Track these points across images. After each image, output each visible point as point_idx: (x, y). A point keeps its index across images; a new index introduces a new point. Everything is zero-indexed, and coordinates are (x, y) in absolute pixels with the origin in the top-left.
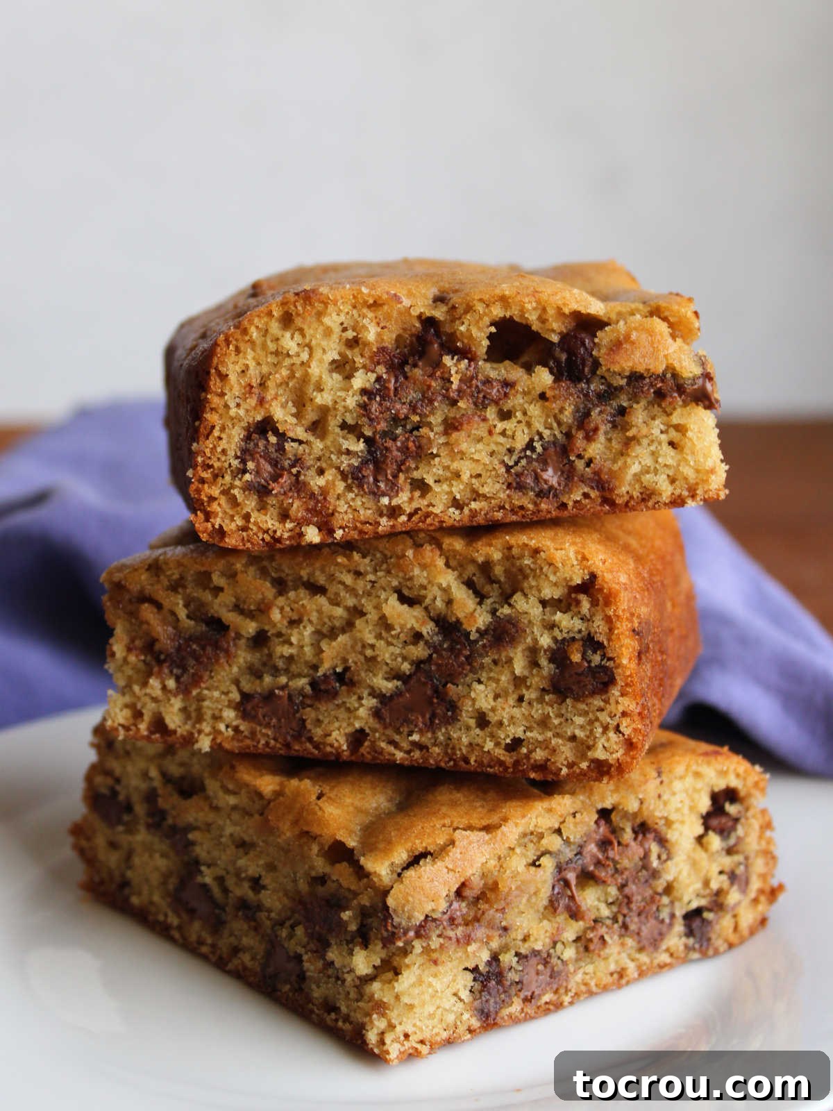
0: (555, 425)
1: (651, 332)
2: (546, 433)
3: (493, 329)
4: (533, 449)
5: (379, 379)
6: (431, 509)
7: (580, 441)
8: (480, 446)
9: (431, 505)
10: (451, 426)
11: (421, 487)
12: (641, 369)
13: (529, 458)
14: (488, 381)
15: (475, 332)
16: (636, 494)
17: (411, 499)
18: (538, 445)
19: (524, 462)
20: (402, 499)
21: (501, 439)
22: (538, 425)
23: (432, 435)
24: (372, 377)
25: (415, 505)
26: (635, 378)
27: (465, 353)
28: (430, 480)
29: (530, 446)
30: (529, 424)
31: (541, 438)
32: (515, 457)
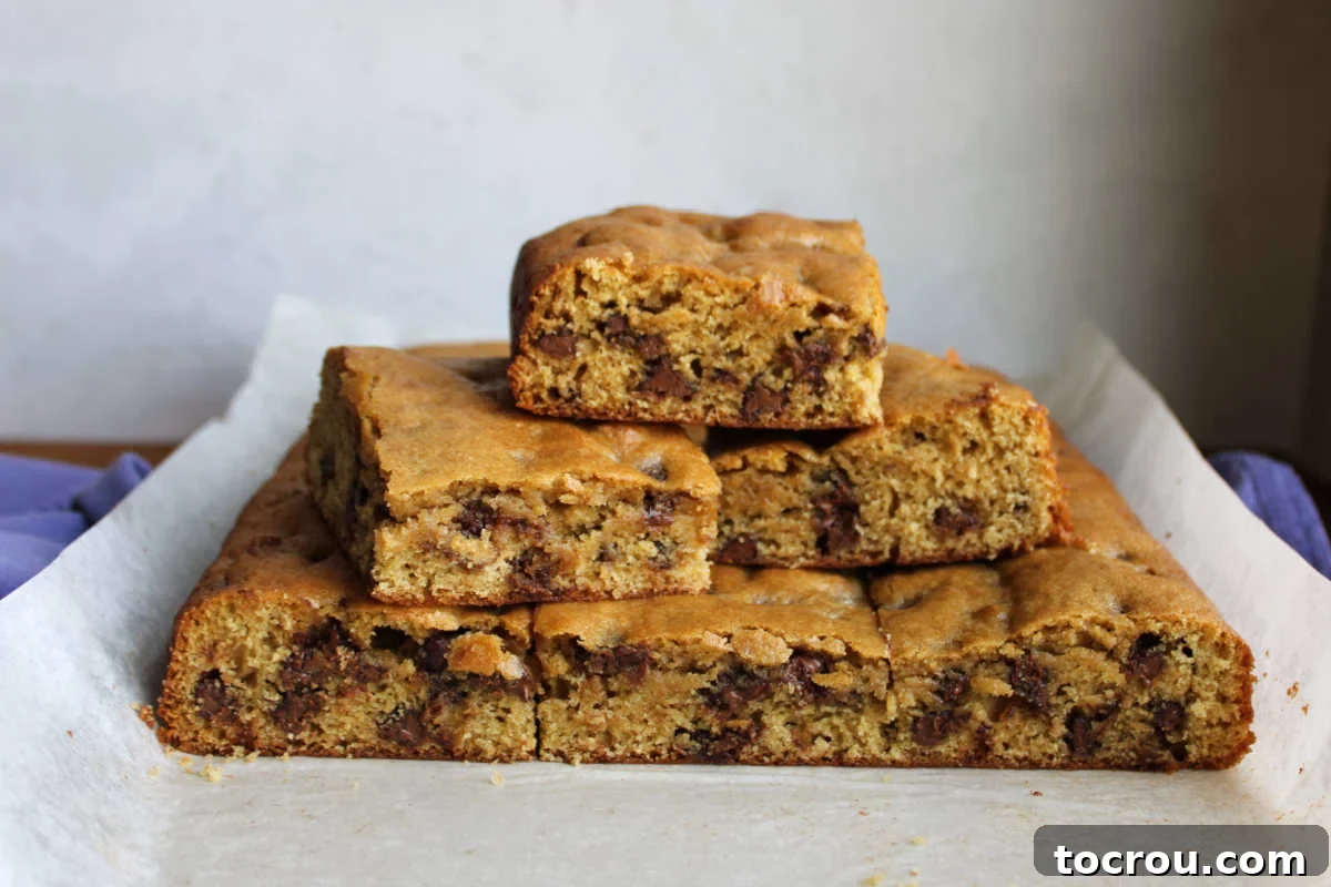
0: (414, 700)
1: (488, 647)
2: (408, 704)
3: (374, 634)
4: (398, 714)
5: (293, 655)
6: (323, 744)
7: (428, 714)
8: (360, 708)
9: (324, 741)
10: (340, 693)
11: (316, 728)
12: (476, 671)
13: (394, 719)
14: (367, 666)
15: (361, 635)
16: (469, 750)
17: (311, 736)
18: (401, 711)
19: (390, 721)
20: (304, 735)
21: (376, 705)
22: (402, 699)
23: (326, 697)
24: (289, 653)
25: (312, 740)
26: (472, 676)
27: (355, 647)
28: (324, 727)
29: (395, 711)
30: (396, 697)
31: (404, 707)
32: (385, 717)
